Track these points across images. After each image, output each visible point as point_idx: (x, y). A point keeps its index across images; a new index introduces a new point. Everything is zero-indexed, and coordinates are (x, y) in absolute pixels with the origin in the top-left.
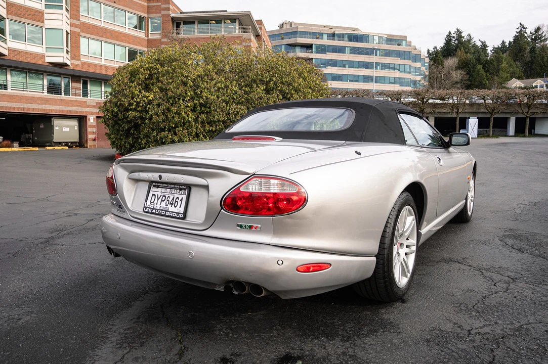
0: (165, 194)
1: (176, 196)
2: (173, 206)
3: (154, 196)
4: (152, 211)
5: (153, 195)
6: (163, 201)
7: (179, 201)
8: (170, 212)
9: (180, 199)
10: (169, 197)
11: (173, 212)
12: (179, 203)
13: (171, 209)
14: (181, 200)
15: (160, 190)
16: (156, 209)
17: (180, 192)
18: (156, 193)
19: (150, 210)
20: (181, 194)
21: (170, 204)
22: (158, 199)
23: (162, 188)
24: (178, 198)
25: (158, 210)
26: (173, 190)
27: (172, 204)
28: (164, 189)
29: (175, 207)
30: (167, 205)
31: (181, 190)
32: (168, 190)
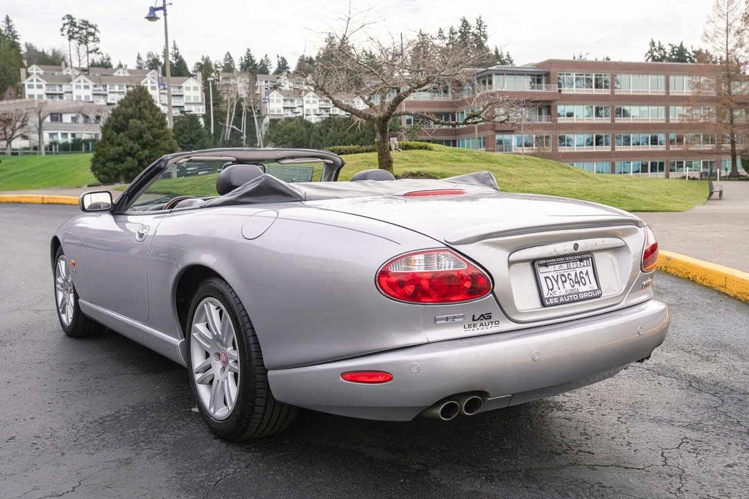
0: (562, 272)
1: (578, 271)
2: (581, 284)
3: (548, 280)
4: (559, 300)
5: (546, 278)
6: (565, 281)
7: (584, 276)
8: (583, 293)
9: (585, 273)
10: (569, 274)
11: (587, 292)
12: (586, 278)
13: (582, 288)
14: (587, 274)
15: (551, 268)
16: (563, 296)
17: (582, 264)
18: (549, 275)
19: (556, 301)
20: (584, 266)
21: (576, 283)
22: (557, 282)
23: (554, 265)
24: (581, 272)
25: (566, 296)
26: (571, 264)
27: (578, 282)
28: (557, 267)
29: (585, 284)
30: (573, 286)
31: (581, 260)
32: (565, 266)
